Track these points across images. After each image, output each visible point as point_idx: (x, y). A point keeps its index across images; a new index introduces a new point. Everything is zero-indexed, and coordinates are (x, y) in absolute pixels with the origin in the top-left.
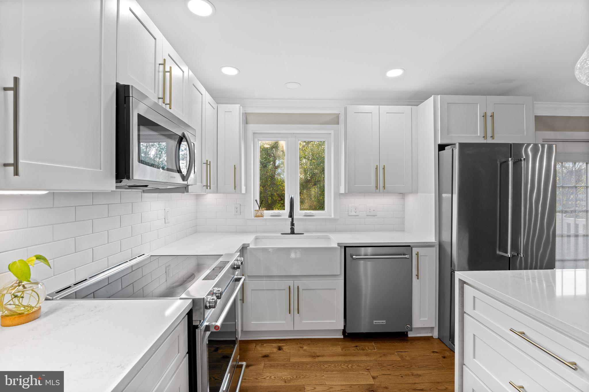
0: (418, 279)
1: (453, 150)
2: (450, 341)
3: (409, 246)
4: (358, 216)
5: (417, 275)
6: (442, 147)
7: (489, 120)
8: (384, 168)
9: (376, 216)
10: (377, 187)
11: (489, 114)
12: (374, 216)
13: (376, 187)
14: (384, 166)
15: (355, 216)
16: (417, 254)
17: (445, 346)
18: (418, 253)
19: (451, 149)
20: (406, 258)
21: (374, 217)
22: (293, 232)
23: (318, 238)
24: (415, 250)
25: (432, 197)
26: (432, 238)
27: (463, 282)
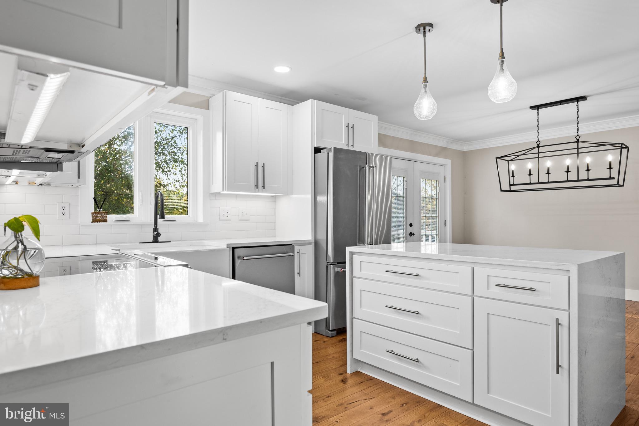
0: (300, 276)
1: (328, 153)
2: (326, 329)
3: (291, 244)
4: (230, 220)
5: (299, 273)
6: (317, 150)
7: (351, 129)
8: (263, 166)
9: (249, 220)
10: (257, 186)
11: (350, 126)
12: (247, 220)
13: (255, 186)
14: (264, 164)
15: (227, 220)
16: (299, 252)
17: (322, 336)
18: (299, 250)
19: (327, 152)
20: (291, 256)
21: (246, 222)
22: (156, 240)
24: (297, 249)
25: (309, 197)
27: (352, 254)
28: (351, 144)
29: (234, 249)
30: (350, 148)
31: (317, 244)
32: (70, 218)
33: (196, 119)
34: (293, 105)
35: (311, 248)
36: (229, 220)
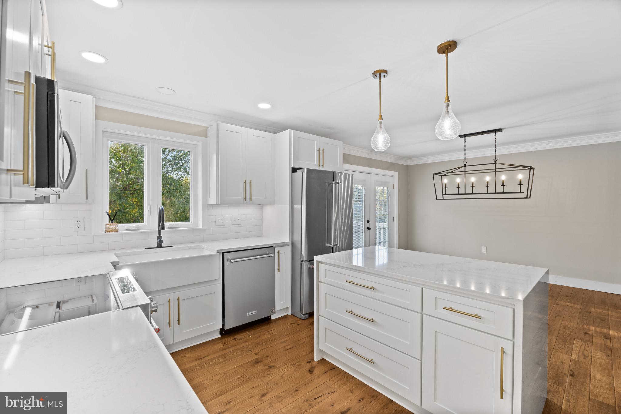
0: (279, 271)
2: (300, 313)
3: (272, 247)
4: (225, 225)
5: (278, 269)
6: (294, 170)
7: (321, 153)
8: (251, 183)
9: (240, 224)
10: (245, 199)
11: (321, 150)
12: (239, 225)
13: (244, 199)
14: (251, 181)
15: (222, 225)
16: (278, 253)
17: (297, 318)
18: (279, 251)
19: (301, 172)
20: (271, 256)
21: (238, 226)
22: (160, 246)
23: (189, 249)
24: (277, 250)
25: (287, 207)
26: (287, 239)
27: (319, 262)
28: (321, 164)
29: (223, 253)
30: (321, 168)
31: (293, 245)
32: (84, 230)
33: (197, 145)
34: (275, 133)
35: (289, 249)
36: (223, 225)
